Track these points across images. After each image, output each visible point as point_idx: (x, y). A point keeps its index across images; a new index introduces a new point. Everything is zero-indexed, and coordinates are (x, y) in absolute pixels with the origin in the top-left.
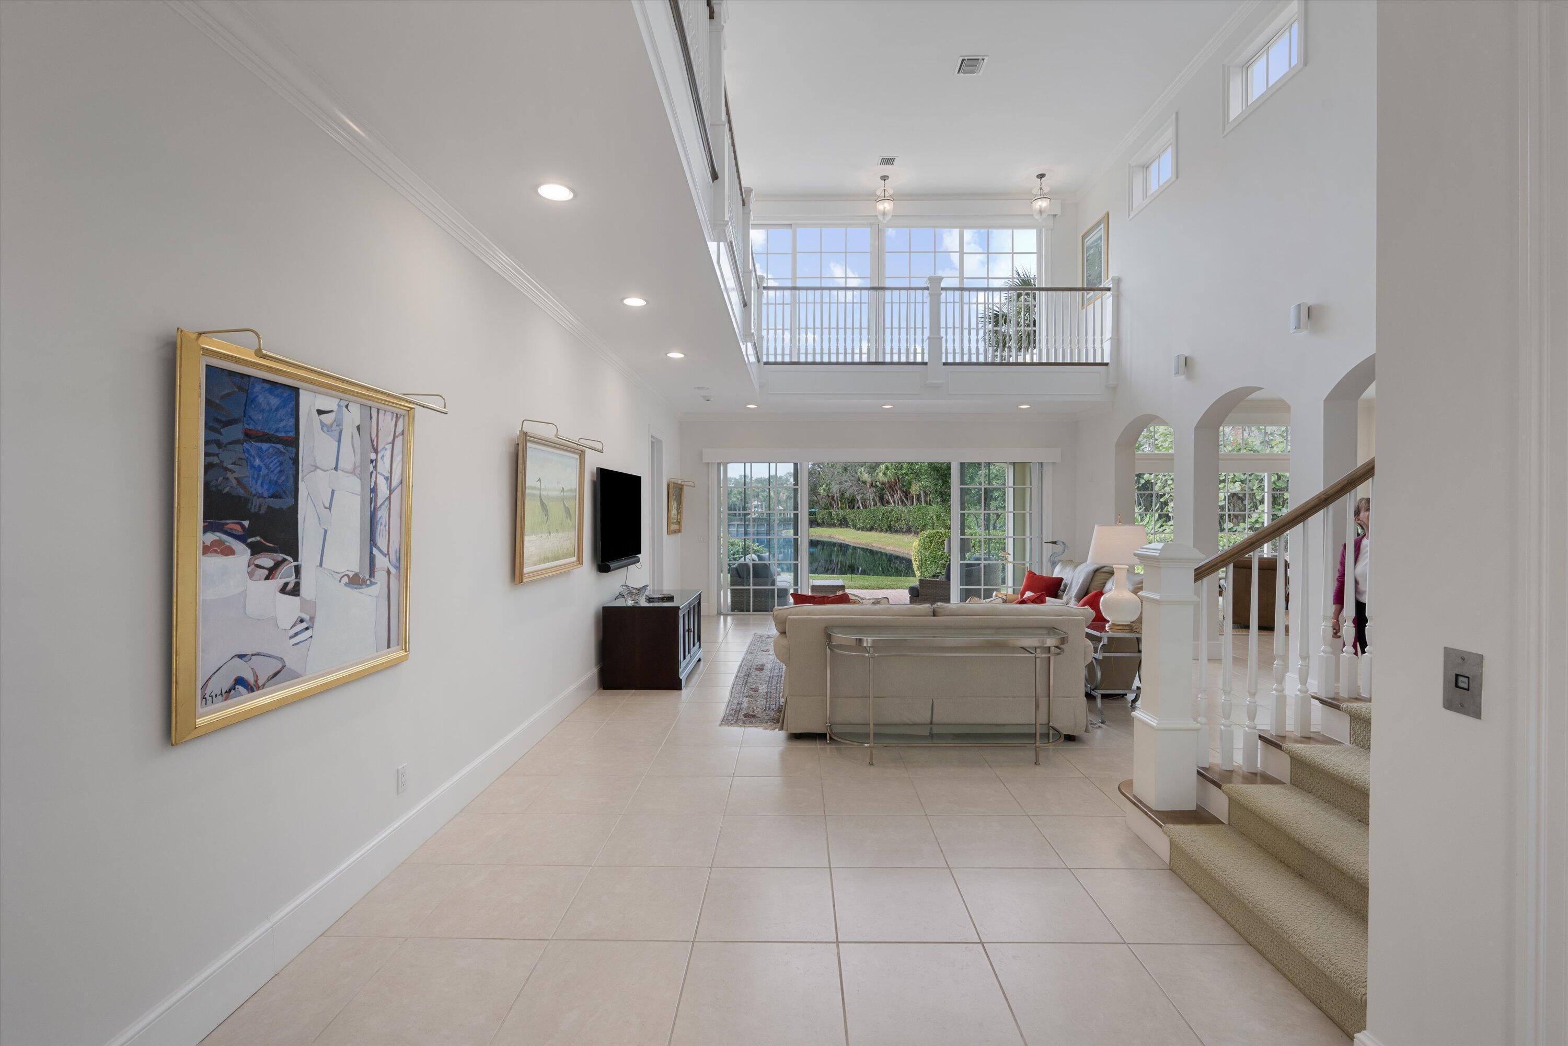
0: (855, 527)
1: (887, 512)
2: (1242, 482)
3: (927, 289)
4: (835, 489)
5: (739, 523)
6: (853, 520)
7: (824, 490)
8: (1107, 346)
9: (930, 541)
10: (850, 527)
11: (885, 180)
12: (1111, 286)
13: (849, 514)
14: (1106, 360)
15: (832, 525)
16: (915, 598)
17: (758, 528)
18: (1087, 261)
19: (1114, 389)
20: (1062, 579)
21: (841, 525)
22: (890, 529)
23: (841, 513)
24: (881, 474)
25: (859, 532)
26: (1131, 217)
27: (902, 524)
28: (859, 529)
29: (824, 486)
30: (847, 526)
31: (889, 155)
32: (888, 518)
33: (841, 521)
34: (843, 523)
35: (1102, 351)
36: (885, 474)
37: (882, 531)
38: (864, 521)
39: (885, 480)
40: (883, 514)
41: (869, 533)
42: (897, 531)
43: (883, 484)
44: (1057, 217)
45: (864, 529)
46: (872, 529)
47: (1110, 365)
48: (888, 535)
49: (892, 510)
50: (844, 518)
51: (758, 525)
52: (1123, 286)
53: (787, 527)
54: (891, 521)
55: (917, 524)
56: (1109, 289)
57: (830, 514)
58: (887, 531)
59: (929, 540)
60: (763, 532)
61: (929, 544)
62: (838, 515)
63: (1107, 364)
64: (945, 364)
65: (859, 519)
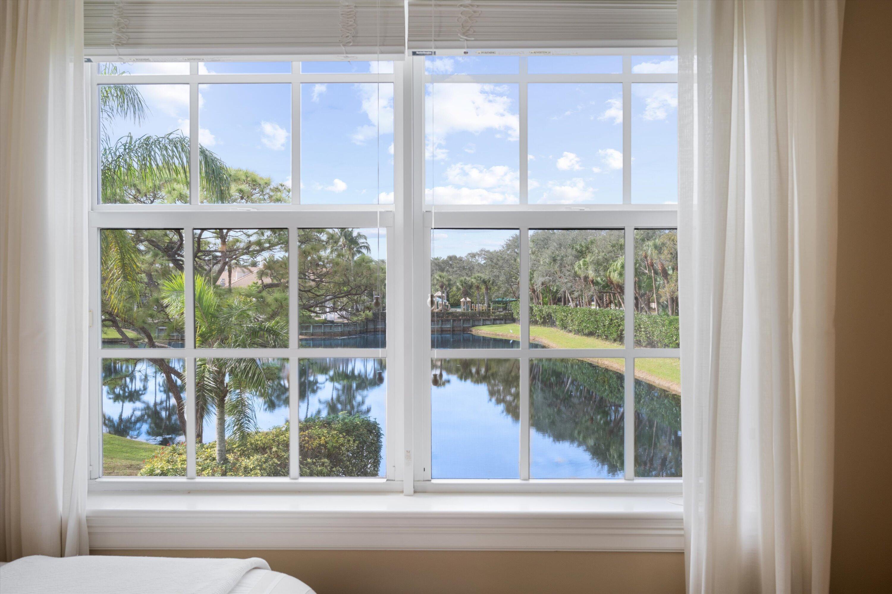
0: (564, 327)
1: (617, 318)
10: (557, 327)
13: (558, 312)
17: (442, 324)
21: (544, 323)
22: (620, 339)
25: (571, 335)
28: (570, 331)
30: (554, 325)
32: (619, 326)
37: (607, 338)
38: (580, 324)
45: (578, 332)
46: (591, 334)
50: (551, 317)
51: (442, 321)
53: (476, 323)
58: (615, 340)
60: (448, 329)
62: (541, 311)
65: (572, 320)
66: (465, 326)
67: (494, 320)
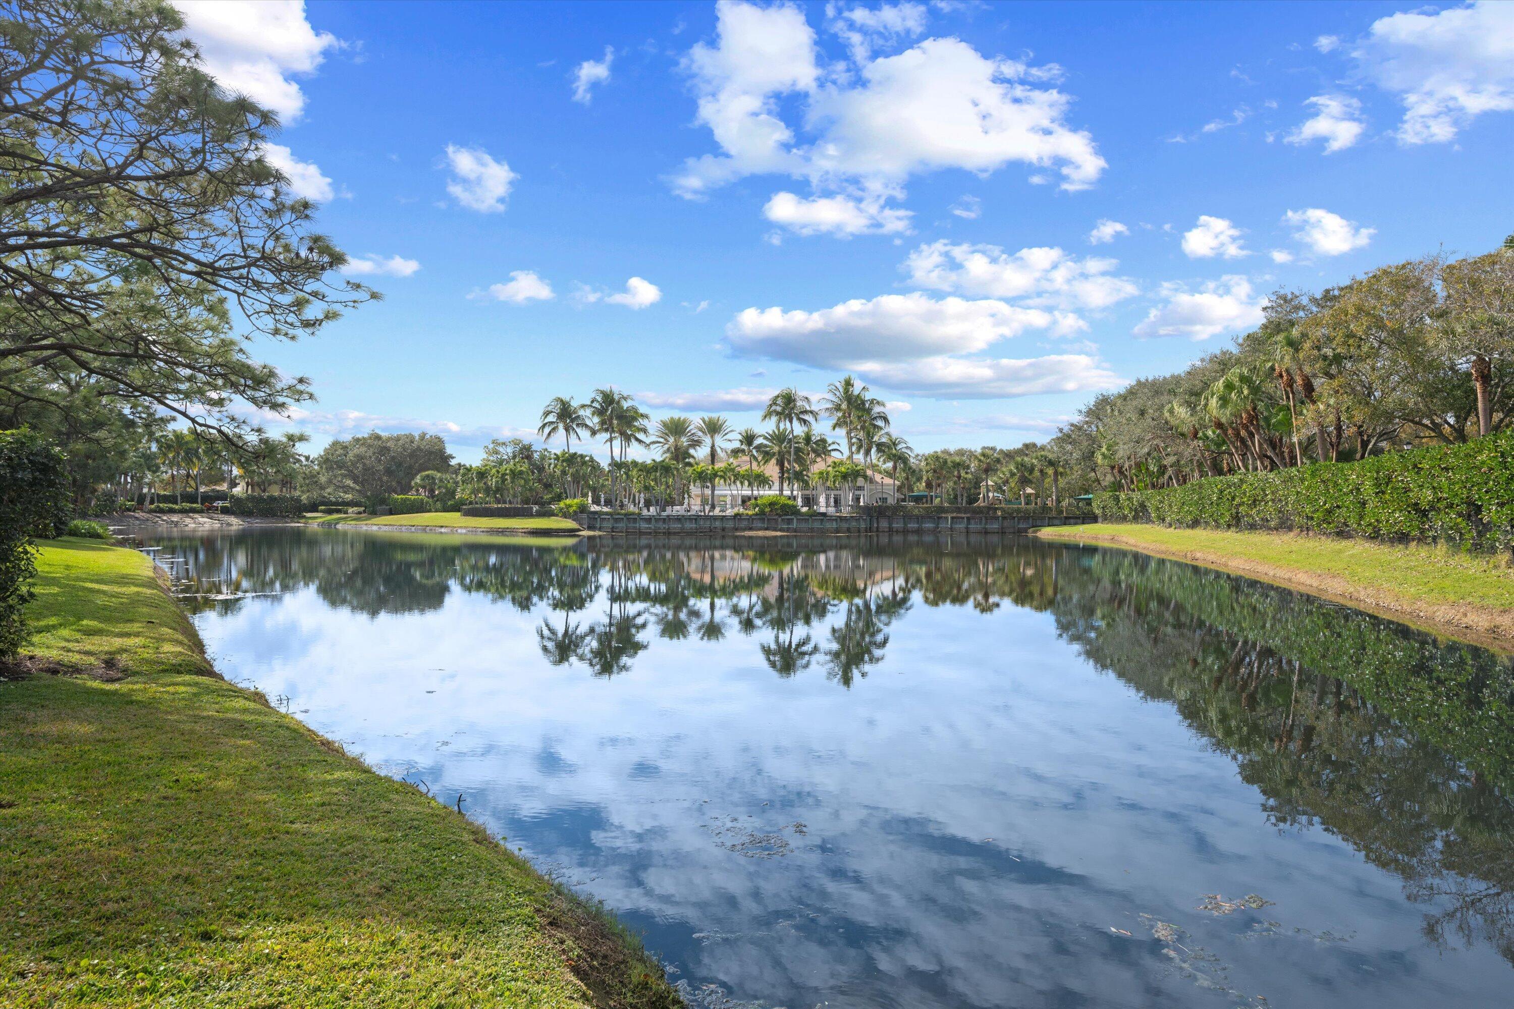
0: (1161, 519)
4: (1122, 451)
5: (954, 515)
6: (1158, 509)
10: (1153, 522)
13: (1153, 499)
15: (1124, 519)
21: (1136, 519)
22: (1236, 522)
23: (1136, 496)
24: (1215, 403)
25: (1170, 530)
27: (1269, 511)
28: (1170, 525)
29: (1104, 450)
30: (1149, 521)
32: (1233, 499)
33: (1136, 510)
34: (1140, 514)
36: (1224, 401)
37: (1218, 526)
38: (1180, 509)
39: (1225, 416)
40: (1221, 492)
41: (1189, 532)
42: (1252, 527)
43: (1220, 425)
45: (1179, 523)
46: (1195, 524)
48: (1231, 535)
49: (1242, 482)
50: (1143, 506)
51: (986, 519)
53: (1039, 523)
54: (1239, 505)
55: (1308, 509)
57: (1117, 499)
58: (1229, 526)
62: (1130, 499)
65: (1170, 506)
66: (1021, 526)
67: (1066, 518)
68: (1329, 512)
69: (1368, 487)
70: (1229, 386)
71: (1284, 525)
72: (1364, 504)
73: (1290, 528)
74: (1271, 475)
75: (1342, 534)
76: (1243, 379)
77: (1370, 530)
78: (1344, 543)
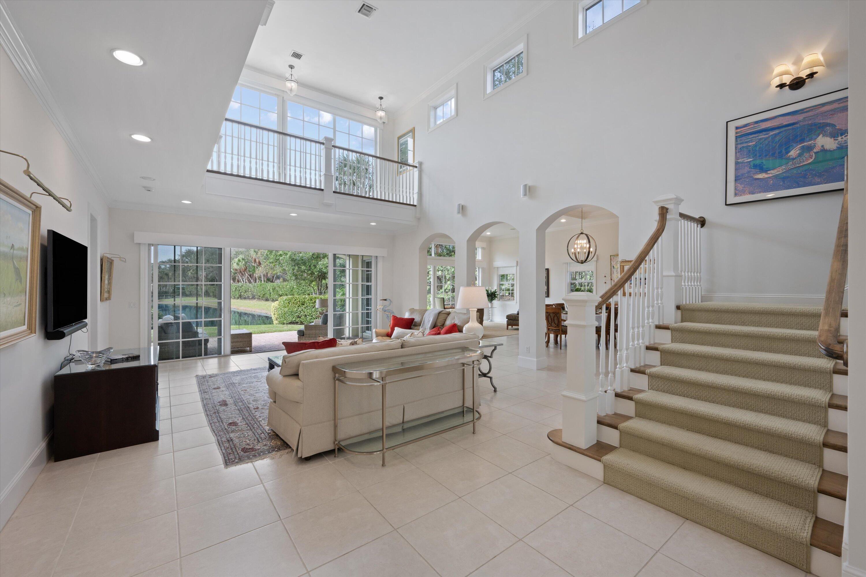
2: (442, 271)
3: (323, 144)
6: (213, 292)
7: (192, 273)
8: (416, 196)
9: (289, 303)
10: (211, 296)
11: (292, 68)
12: (417, 165)
14: (415, 204)
16: (301, 337)
18: (401, 151)
19: (419, 219)
20: (413, 319)
24: (235, 264)
26: (429, 132)
27: (249, 294)
29: (191, 271)
31: (299, 52)
32: (240, 290)
35: (413, 198)
36: (238, 264)
40: (236, 288)
42: (245, 298)
43: (236, 270)
44: (385, 124)
47: (418, 206)
48: (239, 300)
49: (242, 286)
52: (424, 166)
54: (241, 293)
55: (259, 294)
56: (416, 167)
58: (238, 298)
59: (287, 302)
61: (288, 304)
63: (415, 206)
64: (334, 192)
68: (264, 295)
69: (271, 290)
70: (239, 261)
71: (253, 298)
72: (271, 293)
73: (255, 299)
74: (250, 285)
75: (267, 300)
76: (243, 259)
77: (272, 299)
78: (267, 302)
